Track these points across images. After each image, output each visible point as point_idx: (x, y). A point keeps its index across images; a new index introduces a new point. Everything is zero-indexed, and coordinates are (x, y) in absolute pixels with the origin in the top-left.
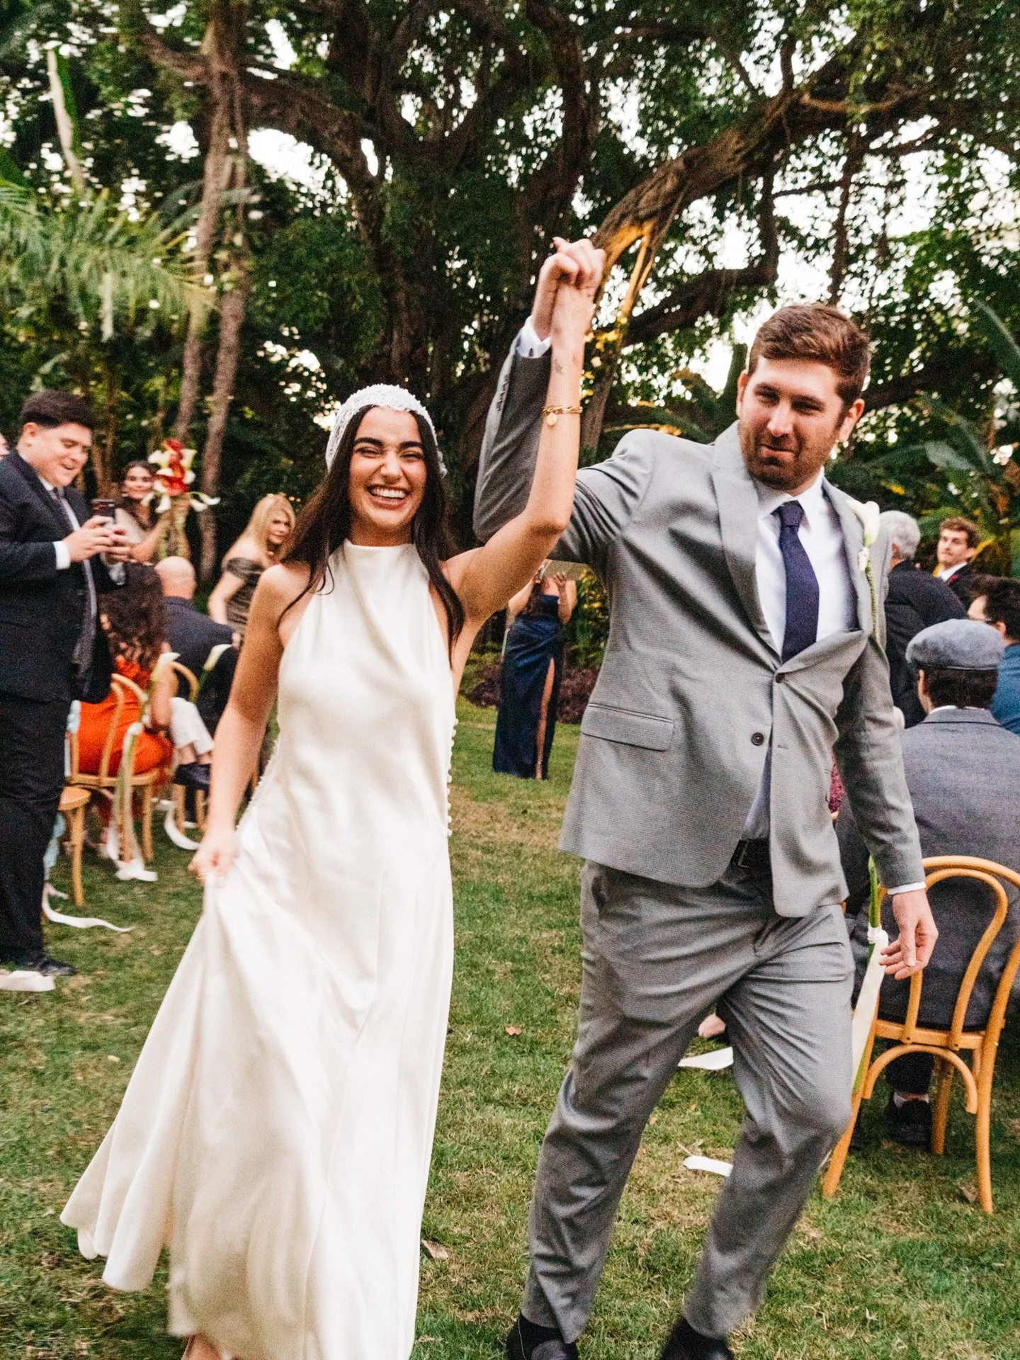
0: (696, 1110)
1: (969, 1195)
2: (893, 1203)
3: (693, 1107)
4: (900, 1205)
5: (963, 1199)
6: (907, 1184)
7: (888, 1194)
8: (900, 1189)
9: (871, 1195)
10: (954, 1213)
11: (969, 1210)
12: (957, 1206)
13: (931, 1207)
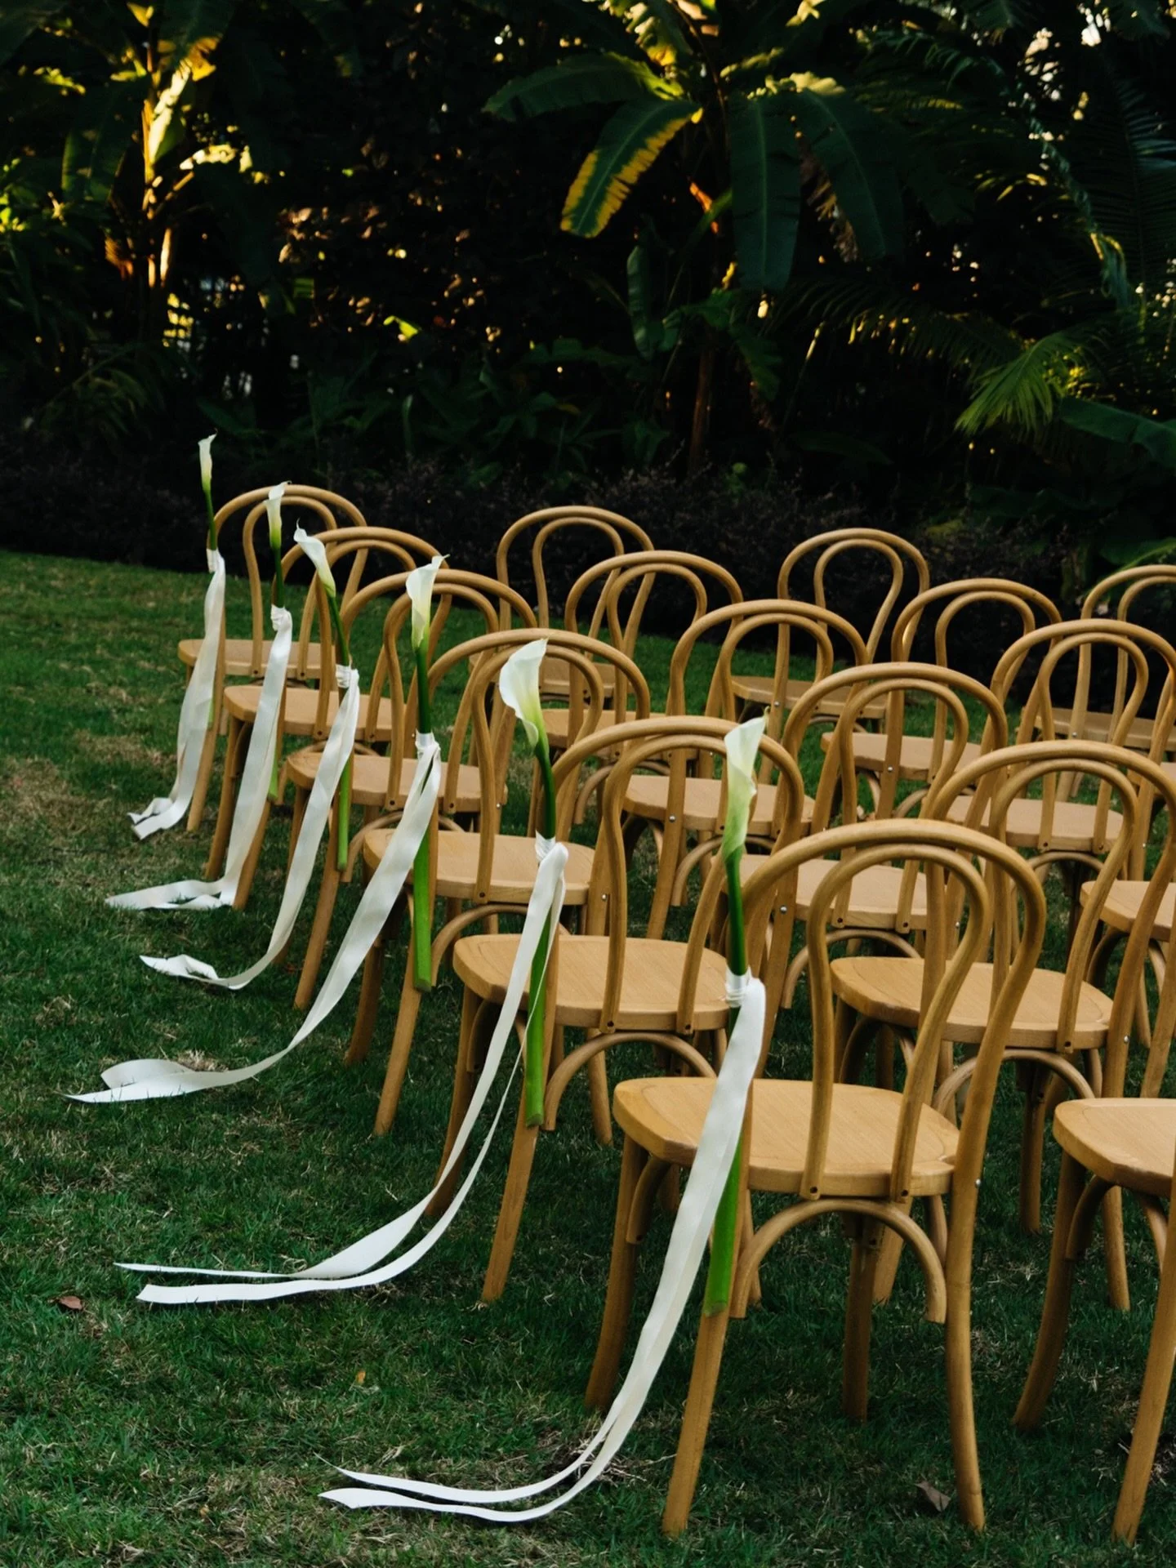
0: (368, 1383)
1: (938, 1498)
2: (800, 1533)
3: (362, 1376)
4: (815, 1536)
5: (925, 1507)
6: (817, 1490)
7: (788, 1518)
8: (805, 1503)
9: (757, 1523)
10: (921, 1538)
11: (942, 1530)
12: (919, 1523)
13: (874, 1533)
